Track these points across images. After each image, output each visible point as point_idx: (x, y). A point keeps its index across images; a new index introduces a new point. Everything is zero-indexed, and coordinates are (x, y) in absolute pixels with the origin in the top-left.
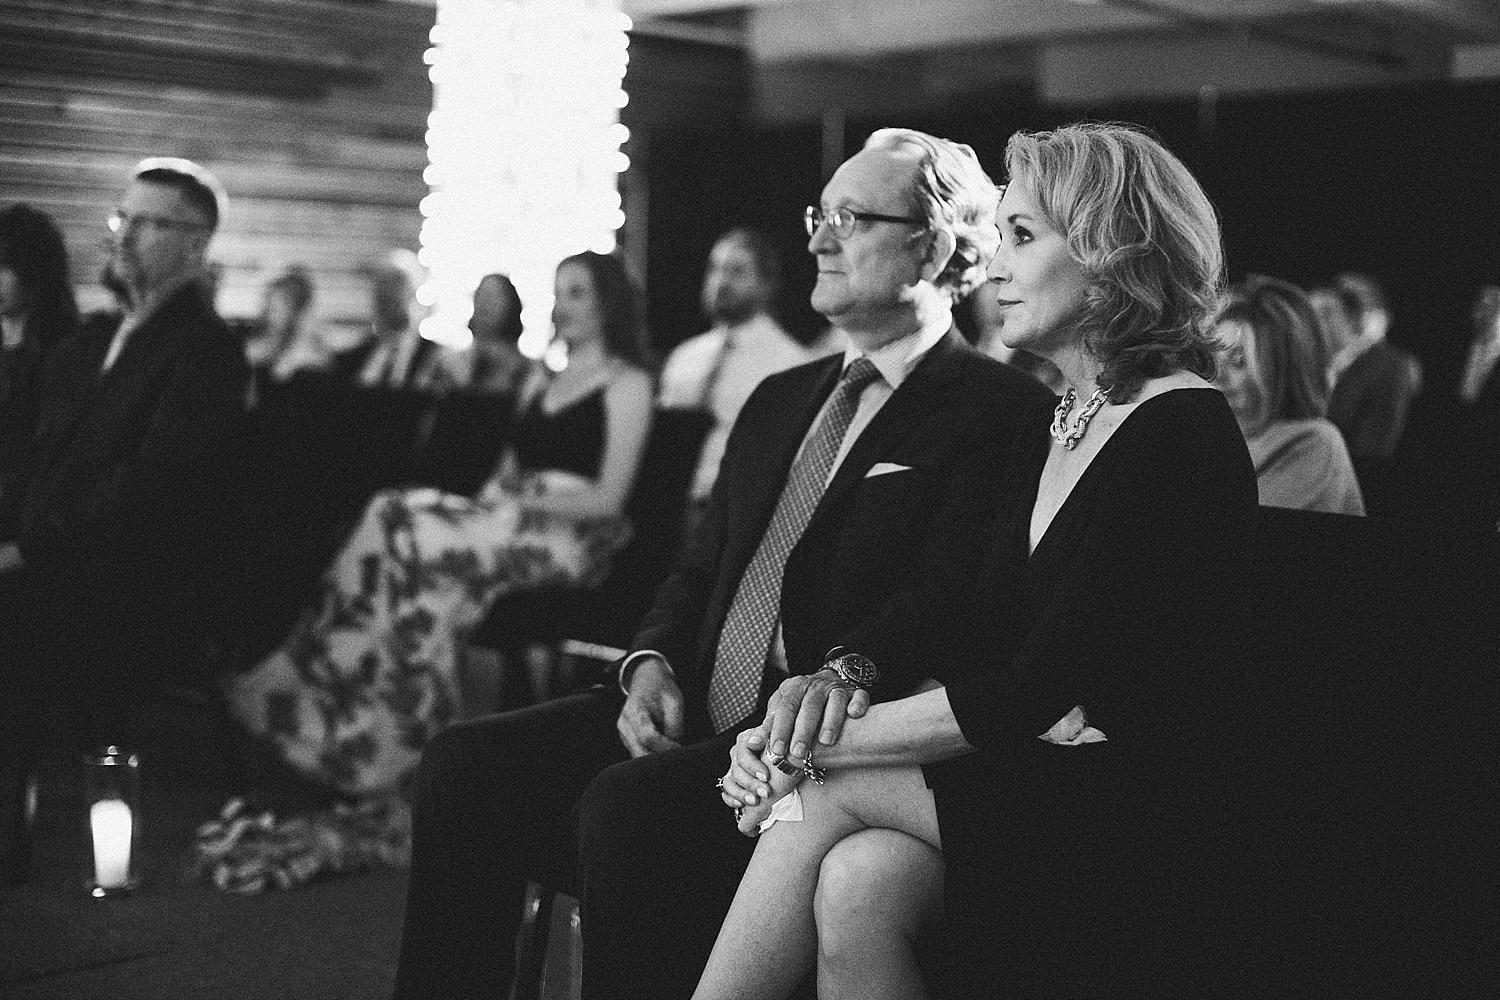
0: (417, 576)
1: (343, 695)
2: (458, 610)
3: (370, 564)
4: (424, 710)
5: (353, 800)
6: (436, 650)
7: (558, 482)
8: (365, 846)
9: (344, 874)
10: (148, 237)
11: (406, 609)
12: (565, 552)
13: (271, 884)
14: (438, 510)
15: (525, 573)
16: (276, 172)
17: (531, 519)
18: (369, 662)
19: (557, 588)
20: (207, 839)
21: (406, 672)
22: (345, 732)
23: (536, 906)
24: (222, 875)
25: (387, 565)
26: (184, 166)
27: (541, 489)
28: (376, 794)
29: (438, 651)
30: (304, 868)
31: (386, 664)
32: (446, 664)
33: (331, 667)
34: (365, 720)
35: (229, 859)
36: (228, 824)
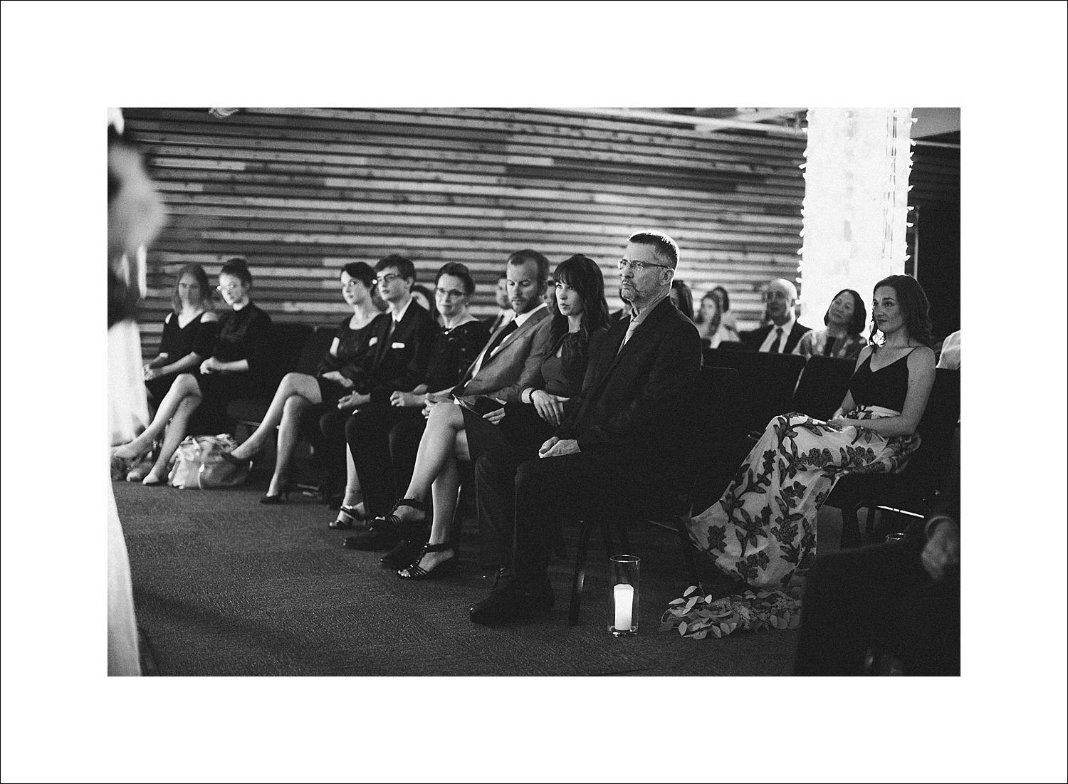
0: (796, 463)
1: (751, 530)
2: (819, 484)
3: (769, 456)
4: (798, 539)
5: (756, 590)
6: (805, 506)
7: (877, 411)
8: (763, 616)
9: (751, 631)
10: (639, 273)
11: (789, 482)
12: (881, 451)
13: (710, 635)
14: (807, 426)
15: (859, 464)
16: (709, 232)
17: (861, 433)
18: (767, 511)
19: (877, 473)
20: (675, 607)
21: (788, 518)
22: (751, 551)
23: (871, 661)
24: (683, 628)
25: (779, 456)
26: (654, 232)
27: (868, 416)
28: (767, 587)
29: (806, 507)
30: (728, 627)
31: (777, 513)
32: (811, 515)
33: (744, 513)
34: (763, 544)
35: (686, 619)
36: (687, 599)
